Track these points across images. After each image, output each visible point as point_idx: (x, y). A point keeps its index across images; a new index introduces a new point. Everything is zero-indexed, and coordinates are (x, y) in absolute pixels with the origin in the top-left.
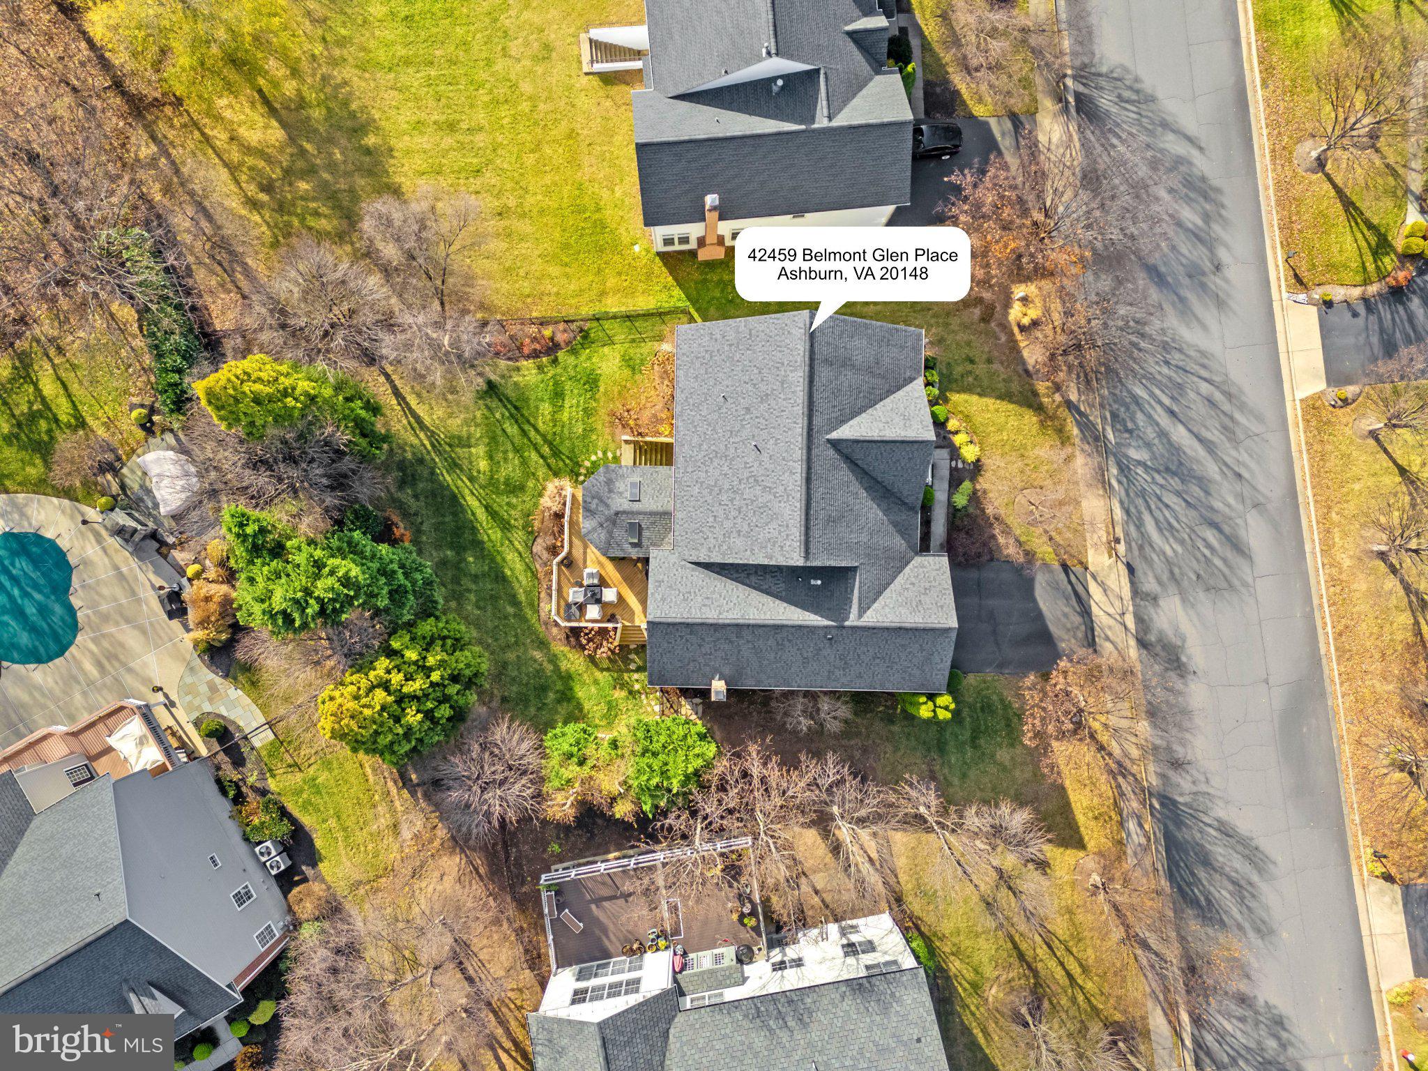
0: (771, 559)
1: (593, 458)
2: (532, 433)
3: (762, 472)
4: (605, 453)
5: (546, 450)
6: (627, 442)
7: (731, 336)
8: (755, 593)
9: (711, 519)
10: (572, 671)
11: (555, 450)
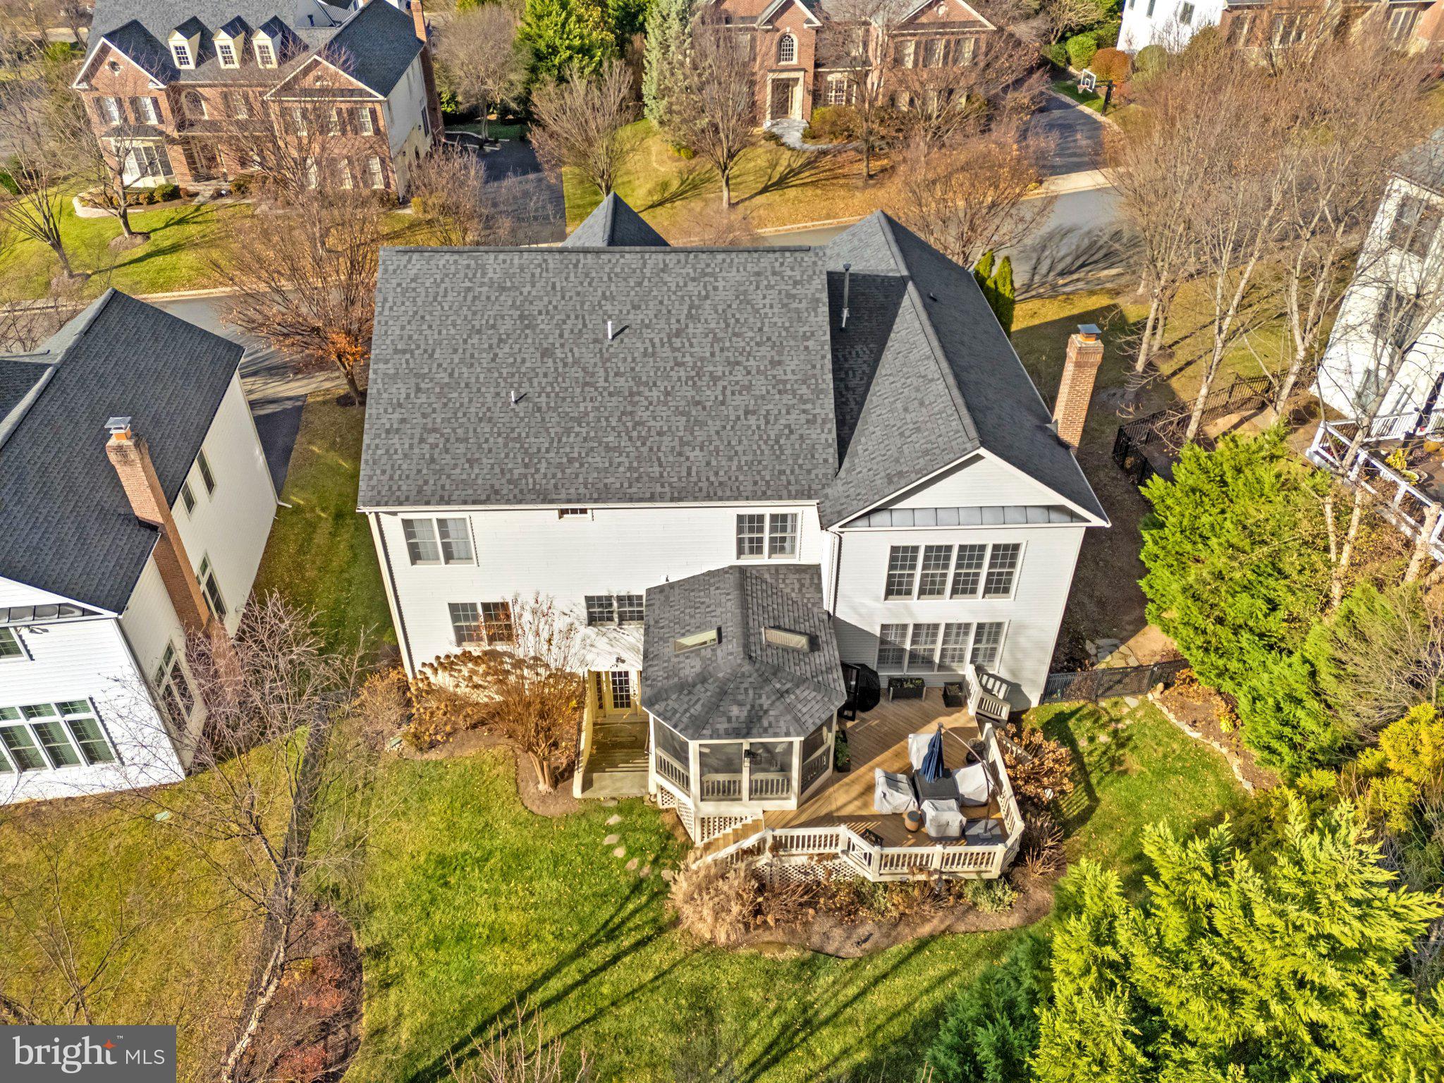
0: (818, 300)
1: (620, 852)
2: (555, 985)
3: (662, 324)
4: (610, 830)
5: (598, 955)
6: (587, 784)
7: (400, 390)
9: (752, 420)
10: (1126, 855)
11: (602, 933)
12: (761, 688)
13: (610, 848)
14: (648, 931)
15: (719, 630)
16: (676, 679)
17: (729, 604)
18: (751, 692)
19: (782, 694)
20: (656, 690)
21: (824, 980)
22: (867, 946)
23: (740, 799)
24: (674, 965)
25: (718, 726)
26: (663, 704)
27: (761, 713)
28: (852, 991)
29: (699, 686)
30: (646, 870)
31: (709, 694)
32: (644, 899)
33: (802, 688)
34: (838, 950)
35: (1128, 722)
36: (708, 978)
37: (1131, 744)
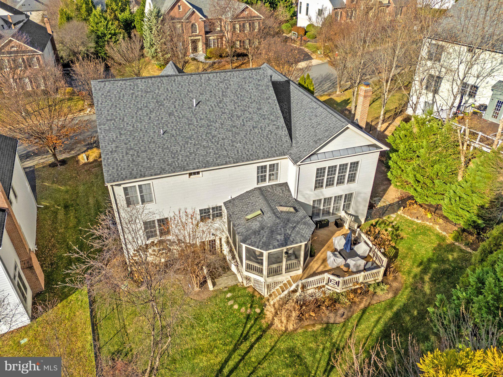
0: (268, 86)
1: (236, 307)
3: (213, 99)
4: (229, 299)
5: (244, 347)
6: (214, 284)
8: (292, 110)
9: (256, 130)
10: (416, 264)
11: (241, 339)
12: (286, 227)
13: (232, 306)
14: (259, 333)
15: (261, 210)
16: (251, 231)
17: (260, 201)
18: (282, 229)
19: (294, 228)
20: (244, 236)
21: (336, 333)
22: (344, 317)
23: (282, 274)
24: (276, 343)
25: (274, 244)
26: (250, 240)
27: (289, 236)
28: (347, 334)
29: (262, 231)
30: (249, 311)
31: (267, 233)
32: (253, 322)
33: (299, 225)
34: (335, 321)
35: (395, 222)
36: (292, 344)
37: (400, 229)
